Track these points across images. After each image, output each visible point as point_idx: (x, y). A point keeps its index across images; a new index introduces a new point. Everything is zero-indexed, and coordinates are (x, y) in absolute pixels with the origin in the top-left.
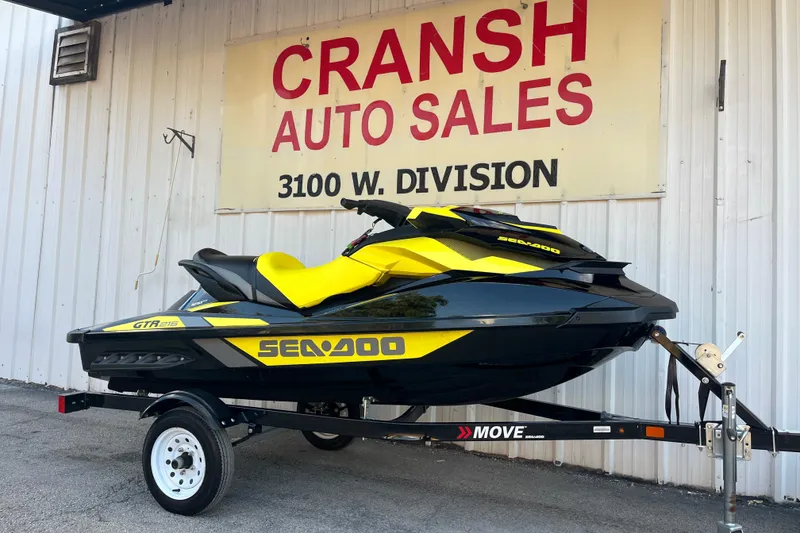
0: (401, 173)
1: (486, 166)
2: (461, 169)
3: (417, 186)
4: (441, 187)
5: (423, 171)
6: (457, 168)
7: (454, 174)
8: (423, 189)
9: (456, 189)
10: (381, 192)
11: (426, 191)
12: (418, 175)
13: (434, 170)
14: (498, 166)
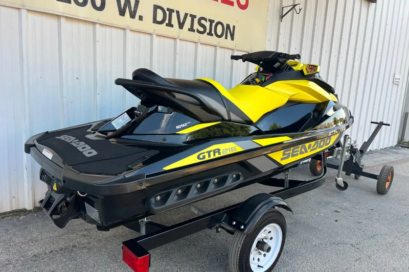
0: (156, 7)
1: (206, 20)
2: (193, 17)
3: (167, 21)
4: (181, 26)
5: (171, 11)
6: (191, 15)
7: (189, 19)
8: (170, 25)
9: (189, 30)
10: (141, 18)
11: (172, 26)
12: (167, 13)
13: (178, 12)
14: (211, 21)
